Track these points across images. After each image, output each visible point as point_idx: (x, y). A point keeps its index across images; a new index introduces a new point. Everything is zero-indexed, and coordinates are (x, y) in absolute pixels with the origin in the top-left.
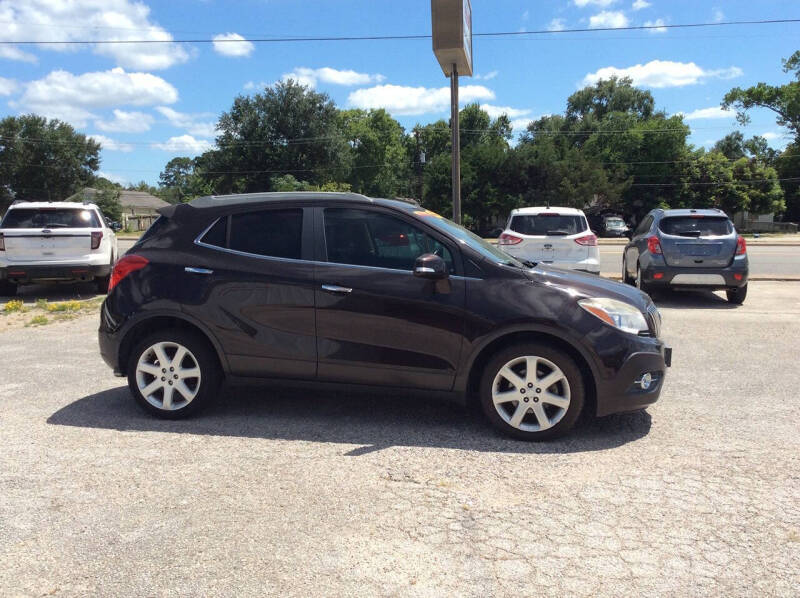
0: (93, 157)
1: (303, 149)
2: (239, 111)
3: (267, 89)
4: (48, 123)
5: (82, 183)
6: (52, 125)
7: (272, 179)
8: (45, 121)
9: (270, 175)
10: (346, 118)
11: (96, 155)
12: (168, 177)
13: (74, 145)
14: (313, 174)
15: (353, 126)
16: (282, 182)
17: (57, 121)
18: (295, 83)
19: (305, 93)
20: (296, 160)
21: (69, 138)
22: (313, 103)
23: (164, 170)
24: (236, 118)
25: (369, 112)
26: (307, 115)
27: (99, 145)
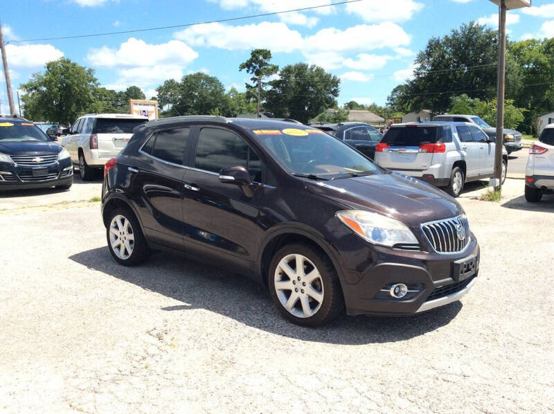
0: (335, 88)
1: (478, 74)
2: (431, 49)
3: (453, 31)
4: (309, 67)
5: (327, 105)
6: (312, 69)
7: (451, 98)
8: (307, 66)
9: (451, 94)
10: (521, 47)
11: (337, 86)
12: (392, 99)
13: (323, 81)
14: (484, 93)
15: (528, 54)
16: (458, 99)
17: (315, 66)
18: (475, 24)
19: (484, 30)
20: (472, 82)
21: (321, 77)
22: (490, 38)
23: (390, 95)
24: (429, 54)
25: (543, 40)
26: (484, 47)
27: (339, 80)
